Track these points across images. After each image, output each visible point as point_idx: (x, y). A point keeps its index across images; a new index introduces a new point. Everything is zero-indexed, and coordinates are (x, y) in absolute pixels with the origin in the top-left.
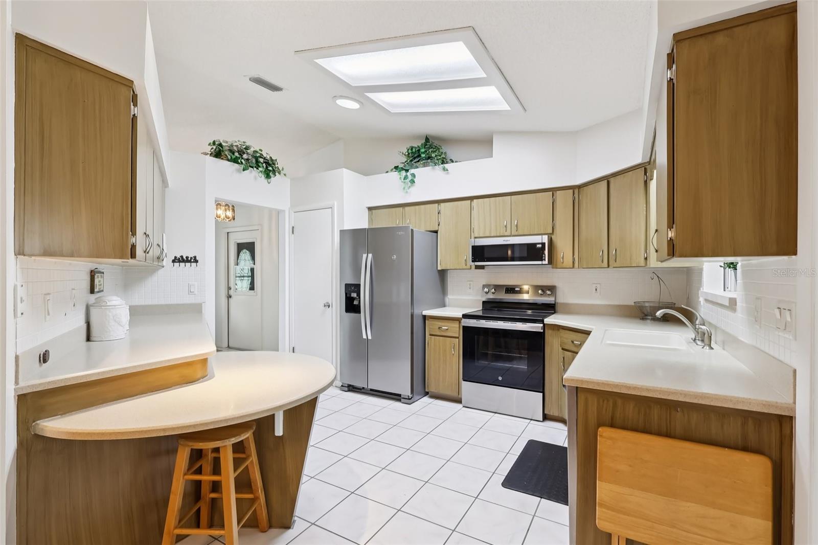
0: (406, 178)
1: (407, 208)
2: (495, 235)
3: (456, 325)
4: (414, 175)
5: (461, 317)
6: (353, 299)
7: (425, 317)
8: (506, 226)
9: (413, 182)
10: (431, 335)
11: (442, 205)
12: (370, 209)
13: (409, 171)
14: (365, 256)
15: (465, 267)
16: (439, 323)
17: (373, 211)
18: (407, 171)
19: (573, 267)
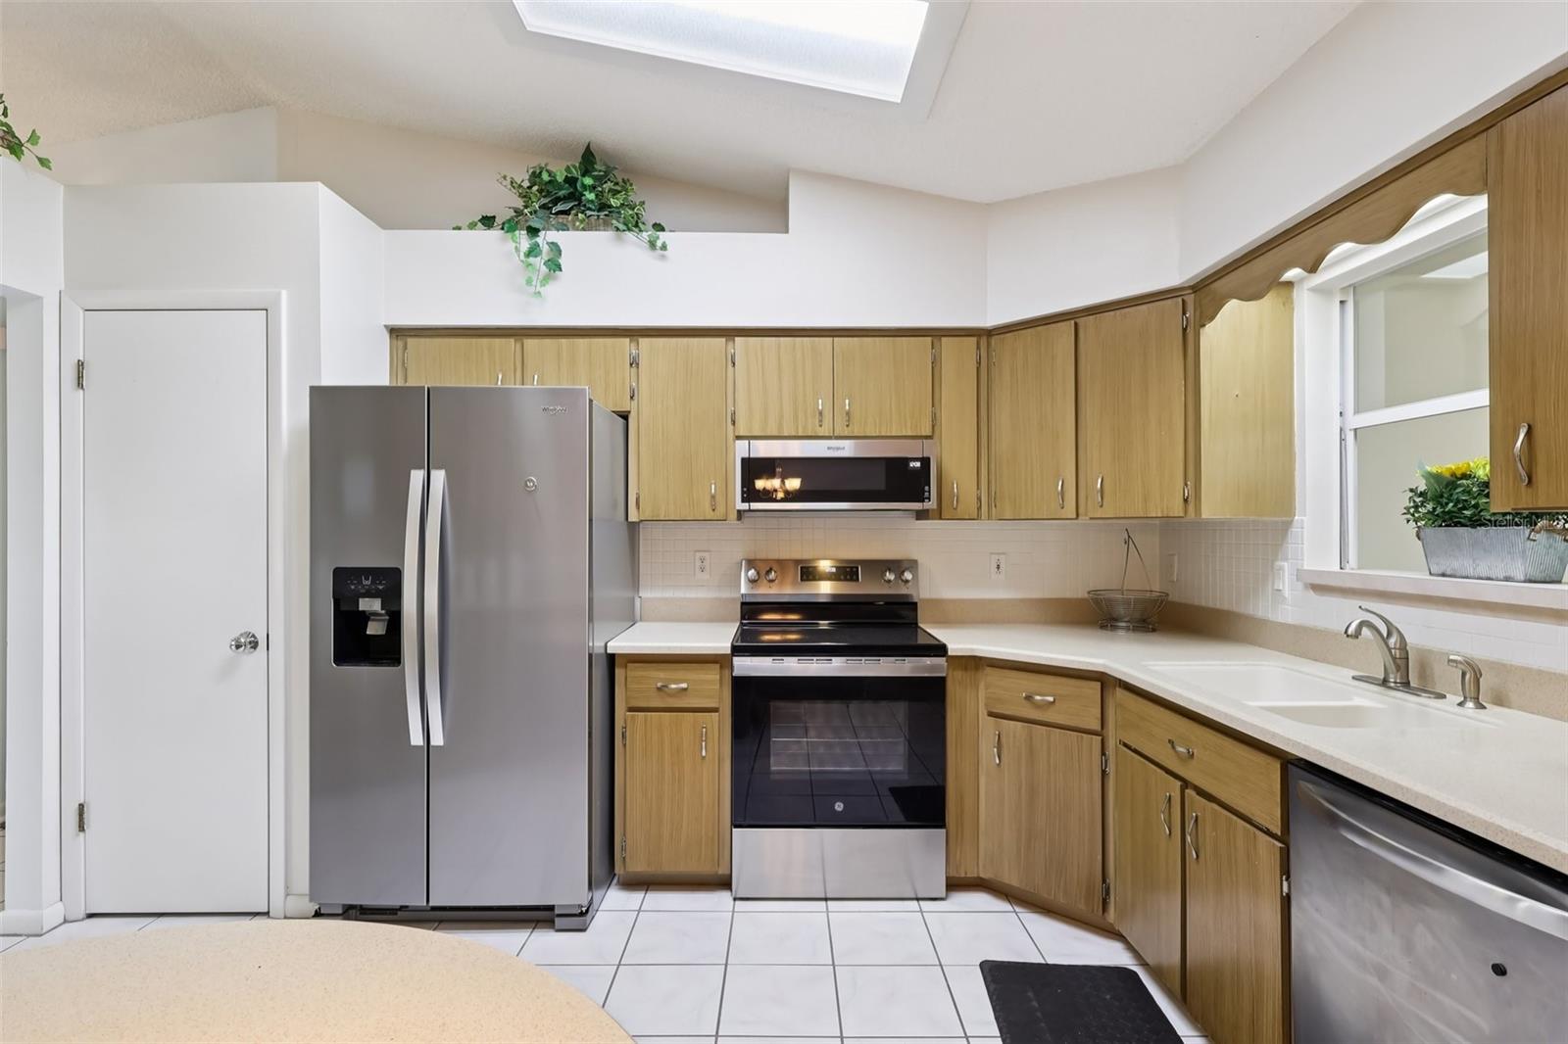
0: (533, 251)
1: (530, 343)
2: (794, 434)
3: (712, 675)
4: (555, 248)
5: (729, 652)
6: (365, 617)
7: (612, 659)
8: (821, 413)
9: (554, 265)
10: (631, 709)
11: (644, 342)
12: (395, 332)
13: (542, 234)
14: (417, 477)
15: (709, 515)
16: (658, 675)
17: (410, 341)
18: (533, 232)
19: (979, 517)
